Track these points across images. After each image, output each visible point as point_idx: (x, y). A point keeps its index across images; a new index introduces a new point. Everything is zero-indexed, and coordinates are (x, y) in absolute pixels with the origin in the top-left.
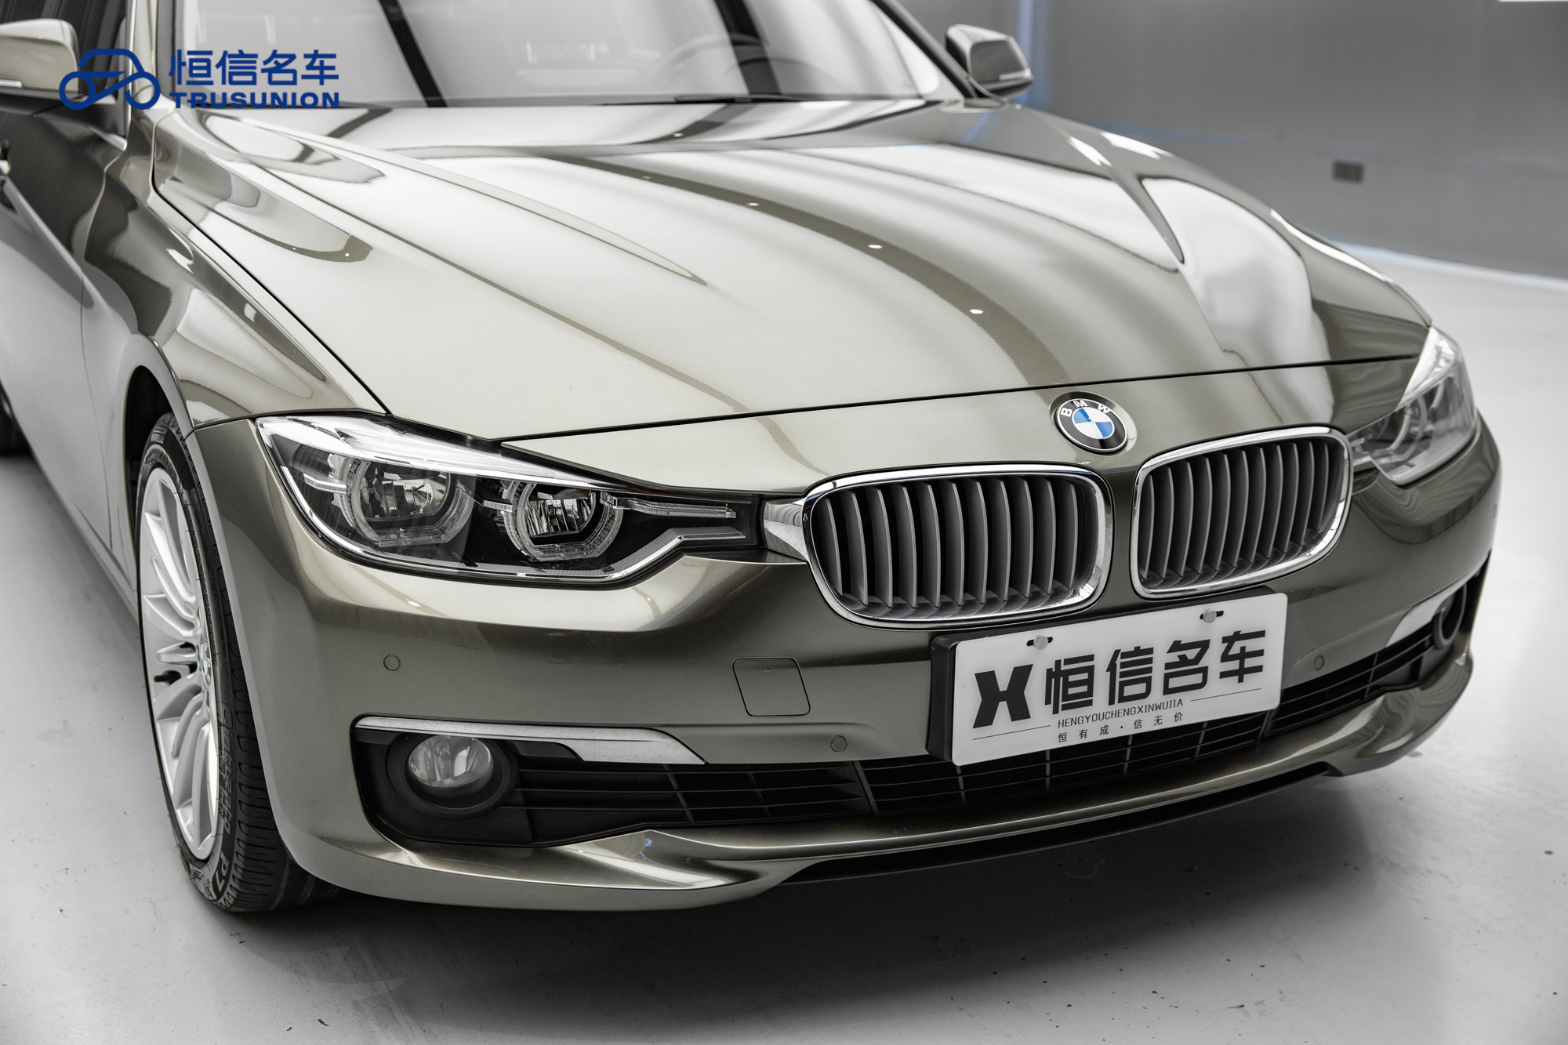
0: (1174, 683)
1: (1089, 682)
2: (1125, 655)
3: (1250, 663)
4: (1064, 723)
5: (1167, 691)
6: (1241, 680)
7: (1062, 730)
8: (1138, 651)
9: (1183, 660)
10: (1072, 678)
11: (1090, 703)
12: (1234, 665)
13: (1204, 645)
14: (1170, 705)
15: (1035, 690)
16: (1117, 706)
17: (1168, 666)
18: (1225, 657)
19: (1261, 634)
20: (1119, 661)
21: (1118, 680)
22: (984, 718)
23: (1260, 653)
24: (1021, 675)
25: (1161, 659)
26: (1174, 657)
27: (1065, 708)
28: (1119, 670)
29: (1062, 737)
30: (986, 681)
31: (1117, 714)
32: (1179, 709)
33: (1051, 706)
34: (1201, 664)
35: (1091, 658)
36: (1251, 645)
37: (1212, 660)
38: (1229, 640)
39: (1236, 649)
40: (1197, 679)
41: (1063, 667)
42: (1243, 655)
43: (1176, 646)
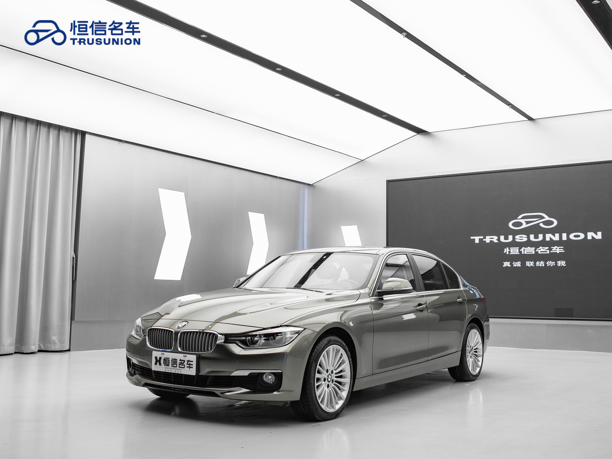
0: (180, 366)
1: (169, 362)
2: (174, 359)
3: (191, 366)
4: (166, 368)
5: (179, 367)
6: (190, 369)
7: (165, 369)
8: (175, 359)
9: (181, 363)
10: (167, 361)
11: (169, 366)
12: (189, 366)
13: (184, 361)
14: (180, 370)
15: (162, 361)
16: (173, 367)
17: (179, 363)
18: (187, 364)
19: (192, 361)
20: (173, 360)
21: (173, 363)
22: (156, 364)
23: (192, 365)
24: (160, 358)
25: (178, 362)
26: (180, 362)
27: (166, 365)
28: (173, 362)
29: (165, 370)
30: (156, 358)
31: (173, 369)
32: (181, 371)
33: (164, 365)
34: (184, 364)
35: (169, 358)
36: (191, 363)
37: (185, 363)
38: (188, 361)
39: (189, 363)
40: (183, 366)
41: (166, 359)
42: (190, 364)
43: (180, 360)
